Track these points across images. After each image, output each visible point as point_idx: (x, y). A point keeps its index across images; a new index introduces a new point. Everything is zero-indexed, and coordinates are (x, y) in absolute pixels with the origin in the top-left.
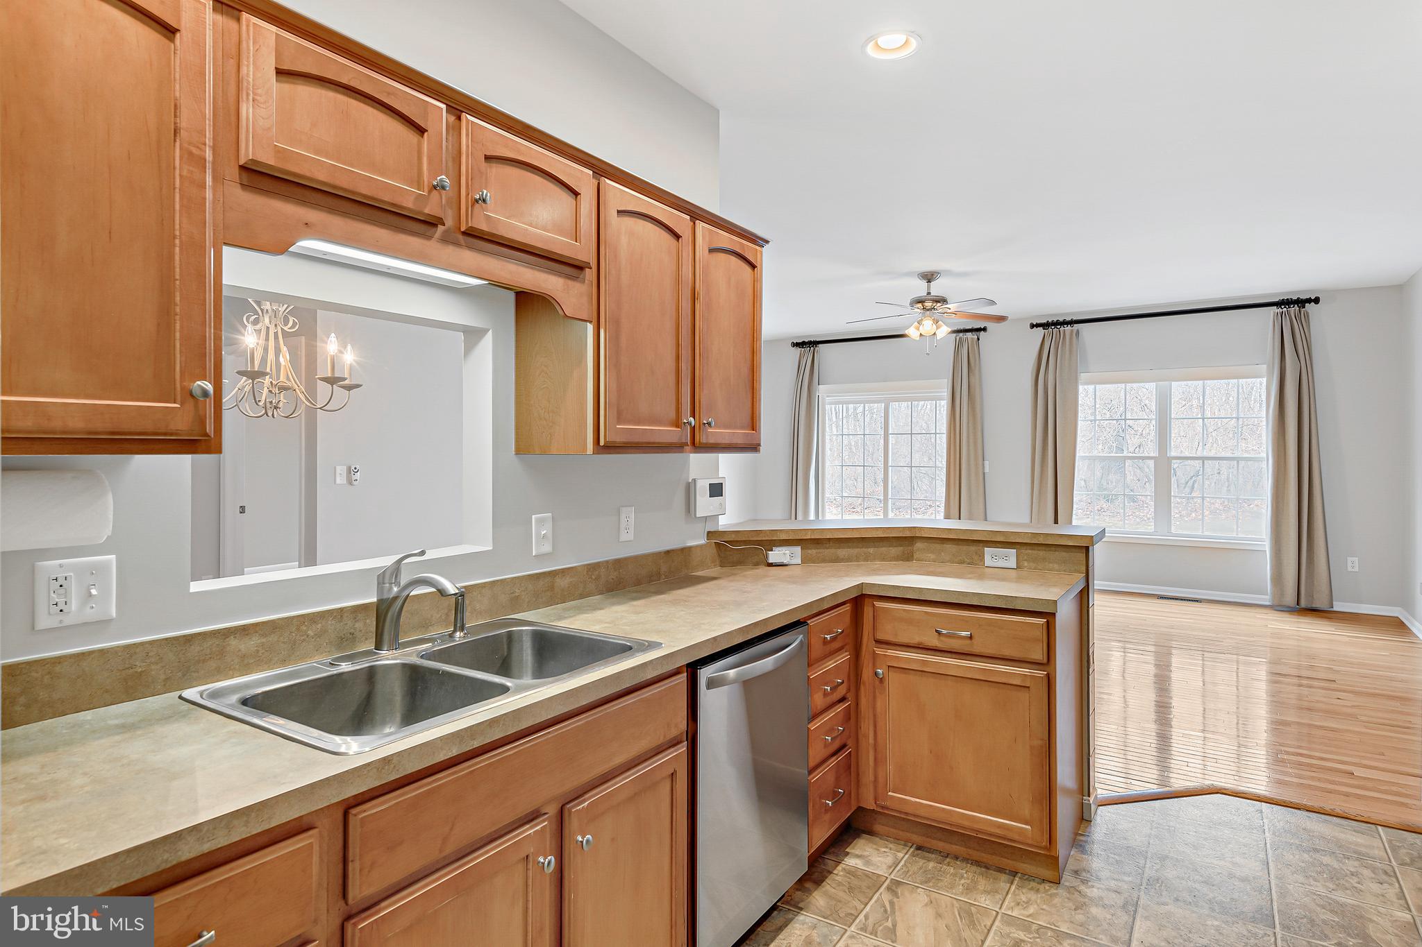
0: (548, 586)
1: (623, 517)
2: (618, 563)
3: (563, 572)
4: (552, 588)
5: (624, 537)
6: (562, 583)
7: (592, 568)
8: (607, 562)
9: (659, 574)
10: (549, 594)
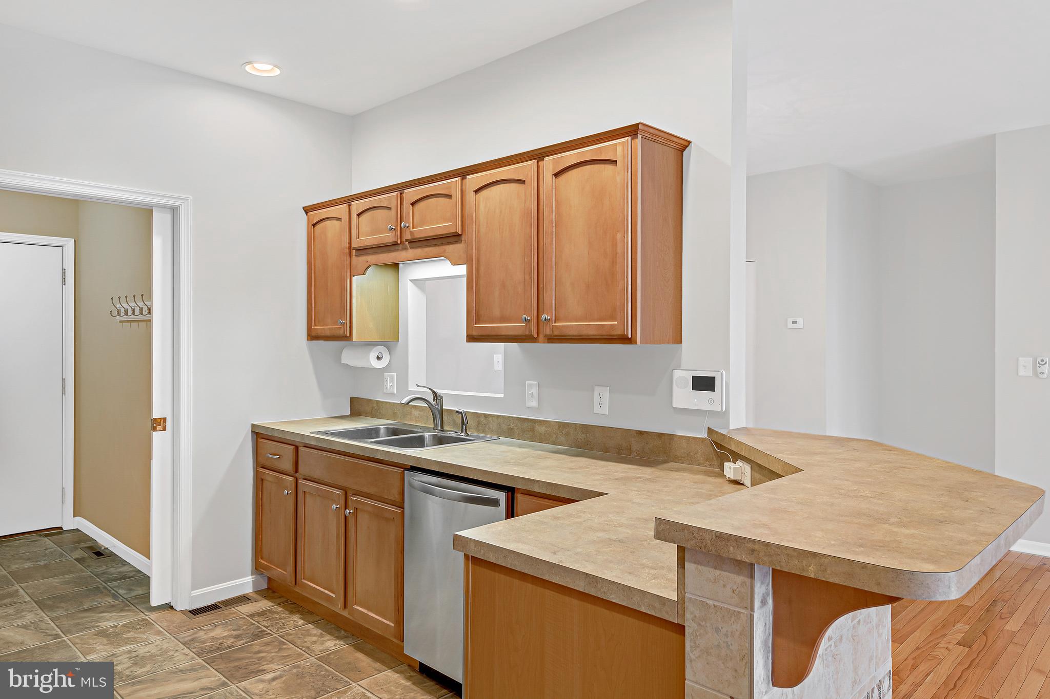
0: (530, 428)
1: (596, 394)
2: (585, 428)
3: (541, 422)
4: (532, 430)
5: (597, 410)
6: (541, 429)
7: (562, 426)
8: (575, 424)
9: (630, 450)
10: (531, 433)
